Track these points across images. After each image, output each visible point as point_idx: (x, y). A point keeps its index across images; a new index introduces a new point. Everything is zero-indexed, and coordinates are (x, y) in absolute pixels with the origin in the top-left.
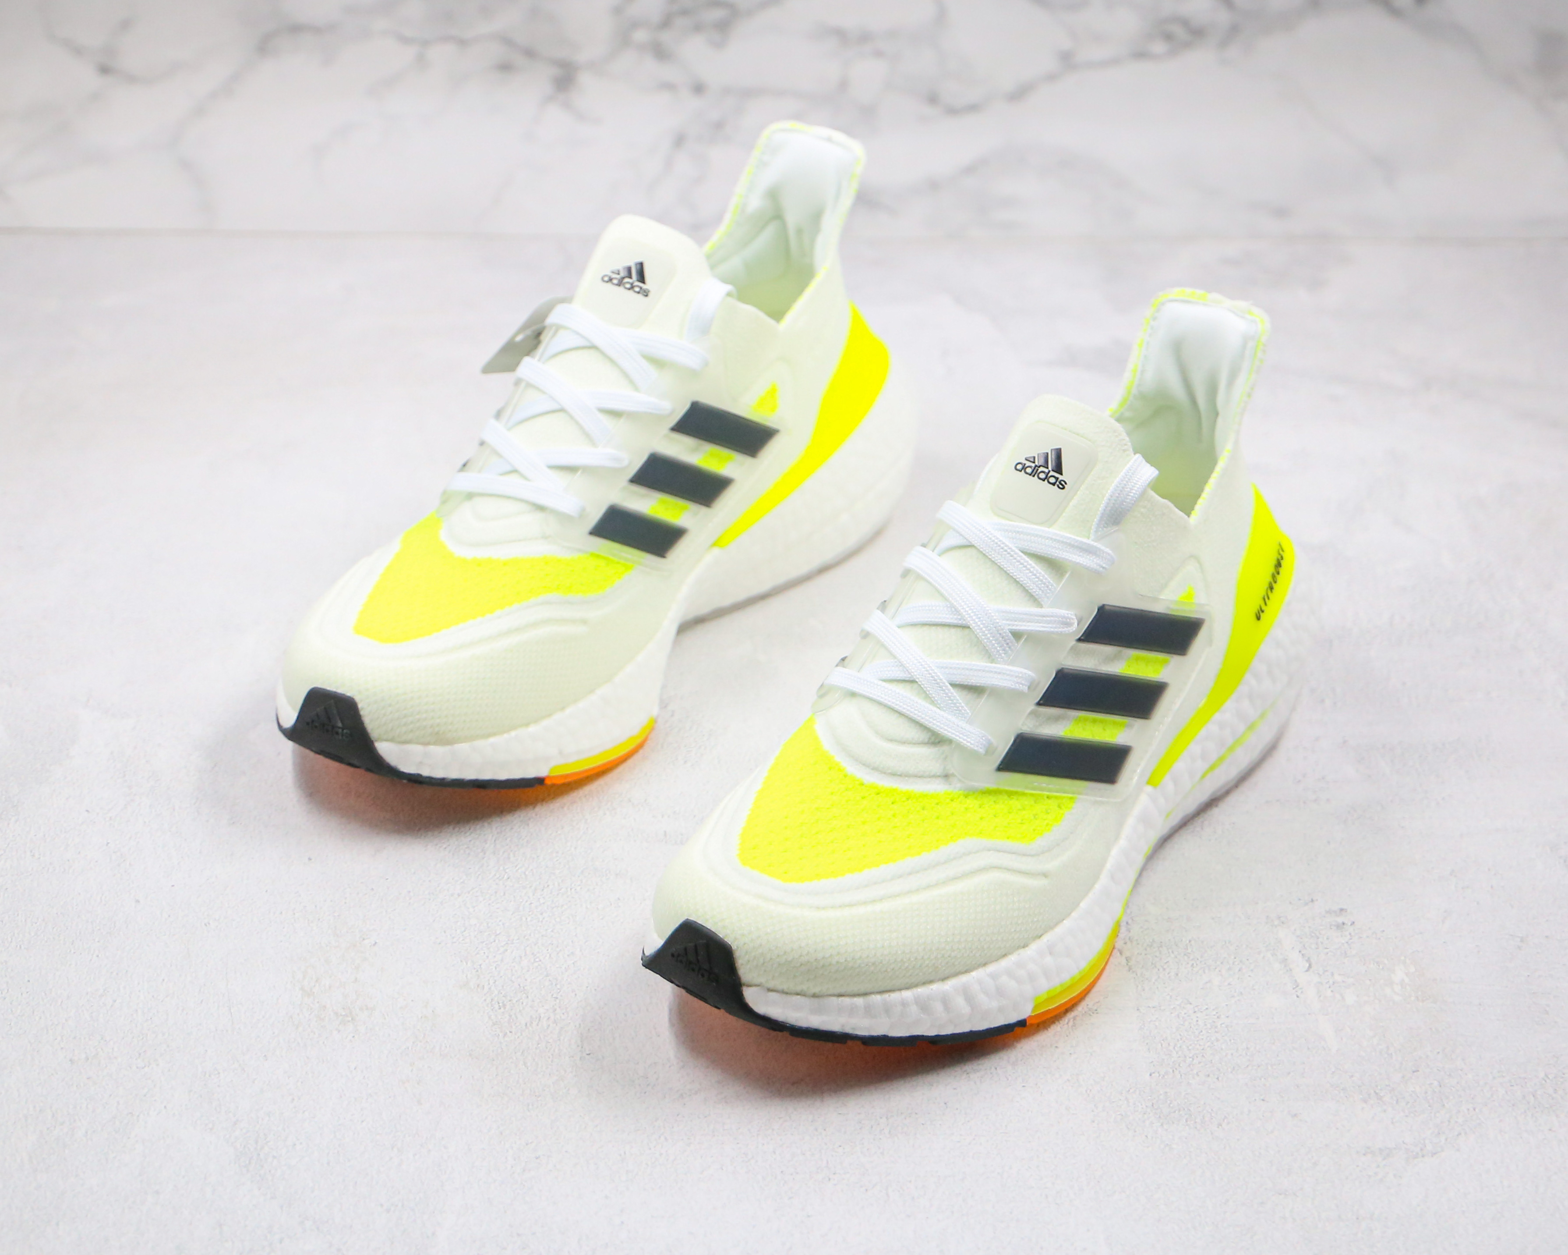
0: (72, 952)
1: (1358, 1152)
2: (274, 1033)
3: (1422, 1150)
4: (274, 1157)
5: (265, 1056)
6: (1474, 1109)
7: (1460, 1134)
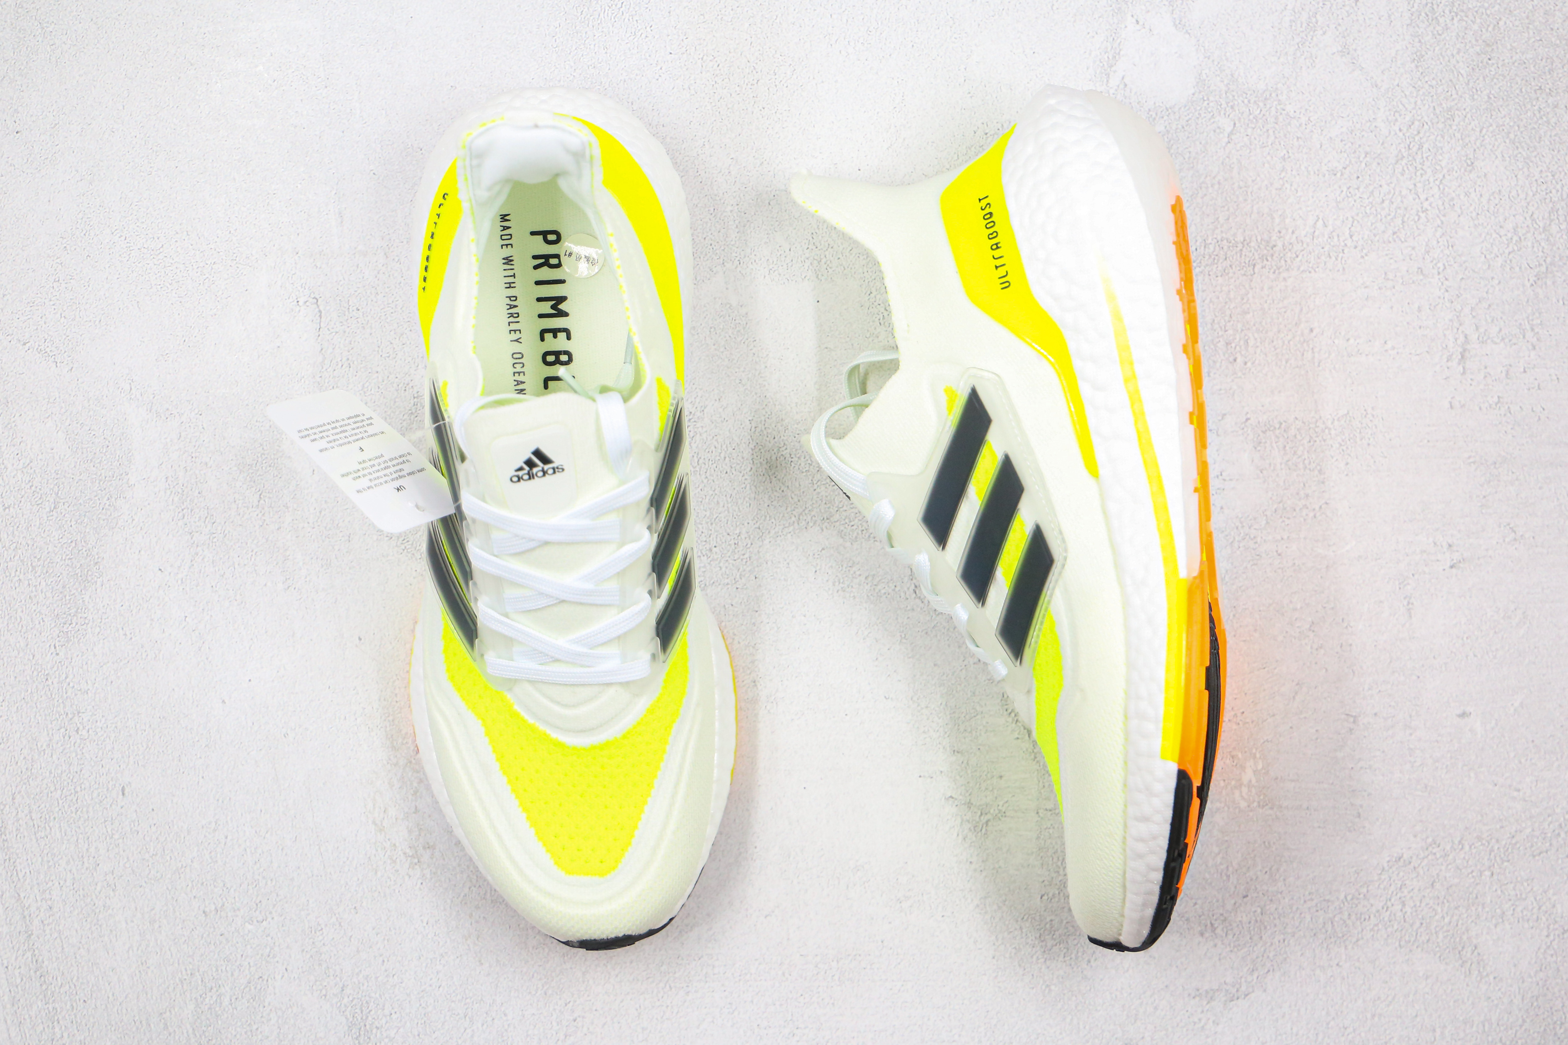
0: (181, 771)
1: (1189, 995)
2: (358, 880)
3: (1237, 991)
4: (377, 1028)
5: (355, 908)
6: (1284, 941)
7: (1269, 971)
